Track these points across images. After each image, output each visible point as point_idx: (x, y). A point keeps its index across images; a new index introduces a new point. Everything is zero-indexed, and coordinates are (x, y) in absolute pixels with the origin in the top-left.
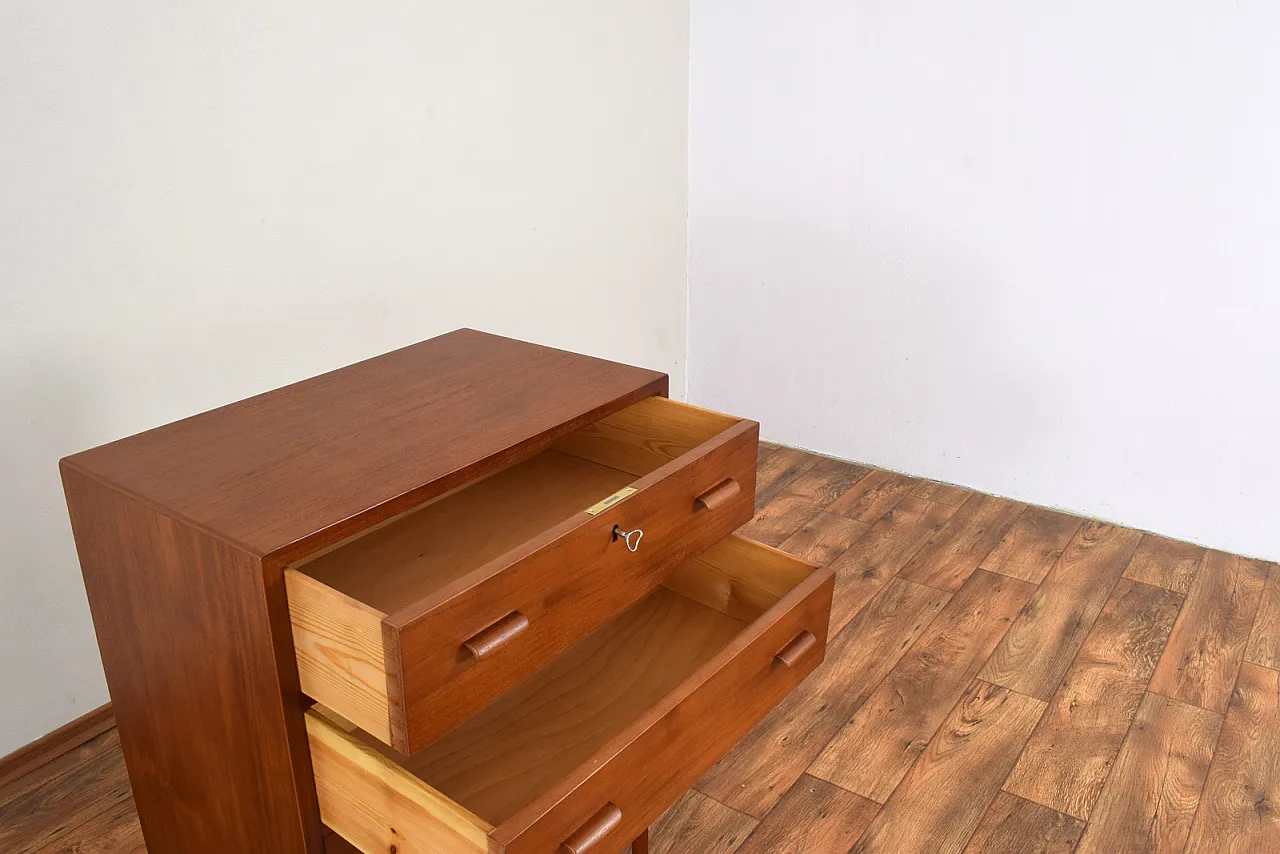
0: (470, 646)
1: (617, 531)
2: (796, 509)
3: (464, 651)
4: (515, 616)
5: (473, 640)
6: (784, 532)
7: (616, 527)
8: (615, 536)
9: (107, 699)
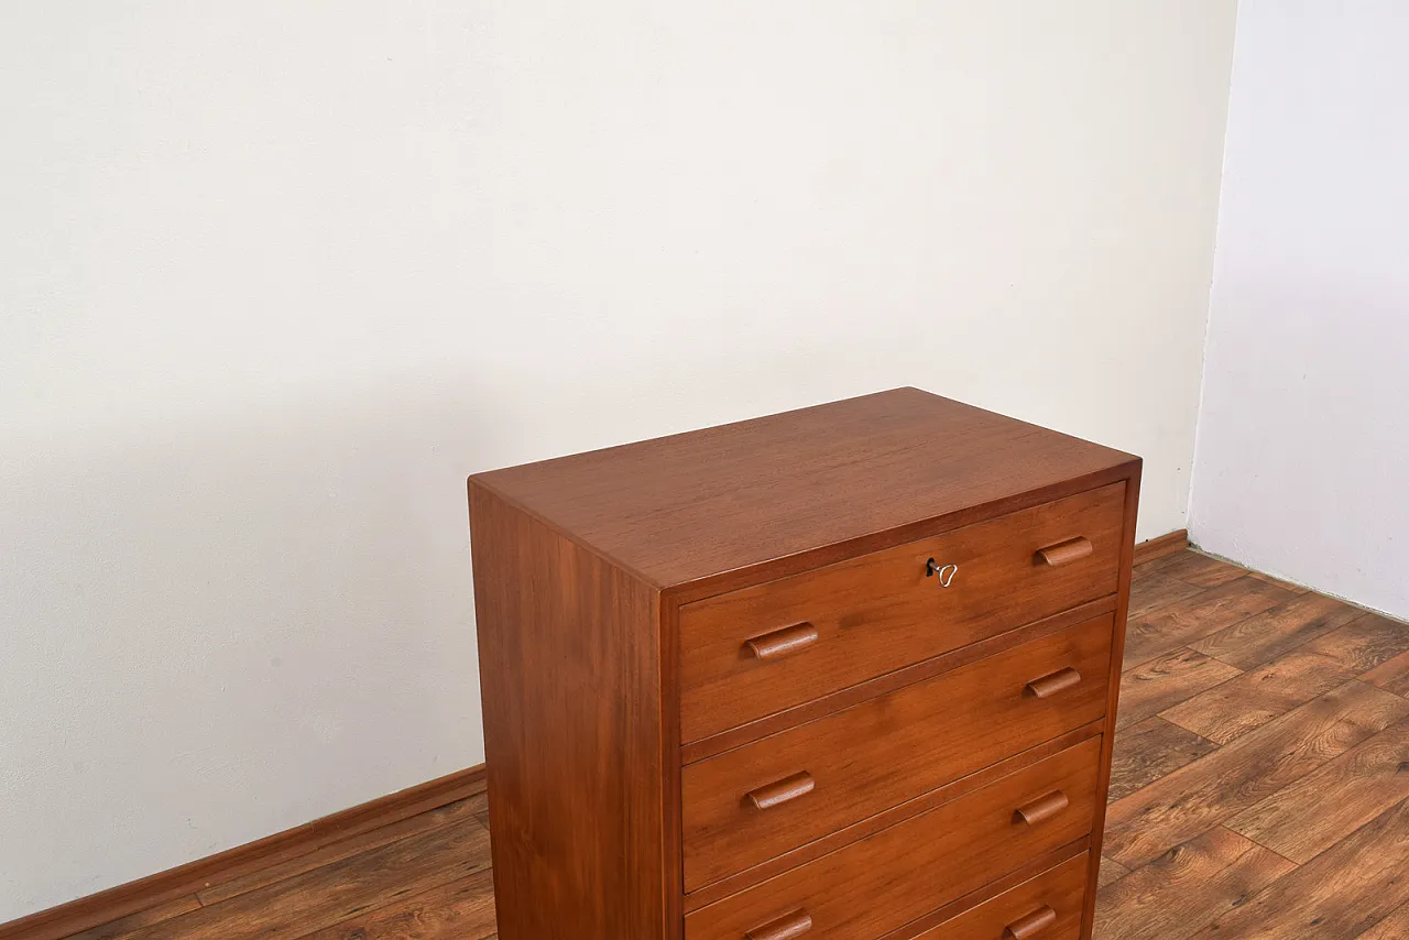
0: (752, 644)
1: (931, 565)
2: (1318, 671)
3: (747, 649)
4: (804, 627)
5: (756, 640)
6: (1296, 698)
7: (931, 560)
8: (930, 571)
9: (483, 760)
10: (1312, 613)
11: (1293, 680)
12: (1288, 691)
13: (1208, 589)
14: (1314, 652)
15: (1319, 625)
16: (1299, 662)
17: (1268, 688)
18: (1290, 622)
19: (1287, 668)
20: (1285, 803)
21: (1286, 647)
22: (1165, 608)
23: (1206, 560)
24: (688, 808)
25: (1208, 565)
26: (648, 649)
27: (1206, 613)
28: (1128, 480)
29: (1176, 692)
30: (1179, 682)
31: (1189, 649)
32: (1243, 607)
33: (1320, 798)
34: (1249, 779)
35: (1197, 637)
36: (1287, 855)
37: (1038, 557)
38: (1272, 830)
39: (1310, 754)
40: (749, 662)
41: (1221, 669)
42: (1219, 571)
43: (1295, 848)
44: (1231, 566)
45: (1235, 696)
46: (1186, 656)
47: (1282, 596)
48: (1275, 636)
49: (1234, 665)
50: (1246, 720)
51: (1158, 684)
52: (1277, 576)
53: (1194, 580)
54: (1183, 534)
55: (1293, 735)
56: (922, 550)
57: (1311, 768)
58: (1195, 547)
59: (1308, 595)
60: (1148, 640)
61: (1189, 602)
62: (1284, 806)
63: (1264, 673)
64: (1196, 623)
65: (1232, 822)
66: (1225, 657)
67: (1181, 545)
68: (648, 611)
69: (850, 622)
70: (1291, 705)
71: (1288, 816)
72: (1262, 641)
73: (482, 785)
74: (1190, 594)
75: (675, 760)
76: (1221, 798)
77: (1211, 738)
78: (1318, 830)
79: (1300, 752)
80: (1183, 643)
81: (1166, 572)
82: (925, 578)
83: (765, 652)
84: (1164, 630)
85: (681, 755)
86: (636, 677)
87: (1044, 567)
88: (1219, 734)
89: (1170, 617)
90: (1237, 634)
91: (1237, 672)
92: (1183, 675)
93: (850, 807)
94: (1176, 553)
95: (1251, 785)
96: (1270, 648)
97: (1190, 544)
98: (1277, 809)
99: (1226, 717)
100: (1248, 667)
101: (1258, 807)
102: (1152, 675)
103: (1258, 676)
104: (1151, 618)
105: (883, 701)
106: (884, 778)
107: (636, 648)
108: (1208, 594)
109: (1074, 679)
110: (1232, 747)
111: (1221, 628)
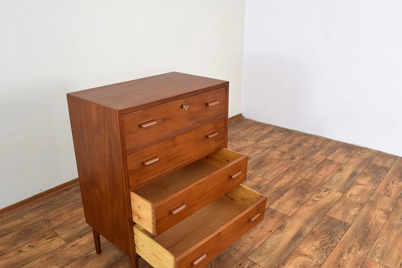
0: (141, 124)
1: (182, 106)
2: (272, 141)
3: (140, 126)
4: (153, 120)
10: (270, 129)
11: (267, 143)
12: (266, 145)
13: (247, 126)
14: (271, 137)
15: (272, 131)
16: (268, 139)
17: (262, 145)
18: (266, 131)
19: (266, 141)
20: (267, 168)
21: (266, 136)
22: (238, 131)
23: (246, 120)
24: (128, 166)
25: (247, 121)
26: (116, 126)
27: (247, 131)
28: (226, 87)
29: (241, 148)
30: (242, 146)
31: (244, 139)
32: (255, 129)
33: (274, 167)
34: (258, 164)
35: (245, 136)
36: (268, 179)
37: (207, 105)
38: (264, 174)
39: (272, 158)
40: (141, 129)
41: (251, 142)
42: (249, 122)
43: (269, 177)
44: (252, 121)
45: (254, 148)
46: (243, 140)
47: (264, 126)
48: (262, 135)
49: (254, 141)
50: (257, 152)
51: (237, 146)
52: (262, 122)
53: (244, 124)
54: (241, 115)
55: (268, 154)
56: (180, 102)
57: (272, 161)
58: (244, 117)
59: (269, 126)
60: (234, 137)
61: (243, 129)
62: (267, 169)
63: (261, 142)
64: (245, 133)
65: (256, 173)
66: (251, 140)
67: (241, 117)
68: (115, 116)
69: (164, 120)
70: (267, 148)
71: (268, 171)
72: (260, 136)
73: (78, 183)
74: (243, 127)
75: (125, 154)
76: (253, 169)
77: (250, 157)
78: (275, 173)
79: (269, 158)
80: (242, 138)
81: (237, 123)
82: (181, 109)
83: (144, 126)
84: (238, 135)
85: (126, 152)
86: (114, 134)
87: (208, 107)
88: (252, 156)
89: (239, 132)
90: (254, 135)
91: (255, 142)
92: (243, 144)
93: (168, 165)
94: (239, 119)
95: (259, 165)
96: (261, 137)
97: (243, 117)
98: (265, 170)
99: (253, 152)
100: (257, 141)
101: (261, 170)
102: (236, 145)
103: (259, 143)
104: (235, 133)
105: (173, 138)
106: (175, 157)
107: (113, 126)
108: (247, 127)
109: (217, 134)
110: (255, 158)
111: (250, 134)
